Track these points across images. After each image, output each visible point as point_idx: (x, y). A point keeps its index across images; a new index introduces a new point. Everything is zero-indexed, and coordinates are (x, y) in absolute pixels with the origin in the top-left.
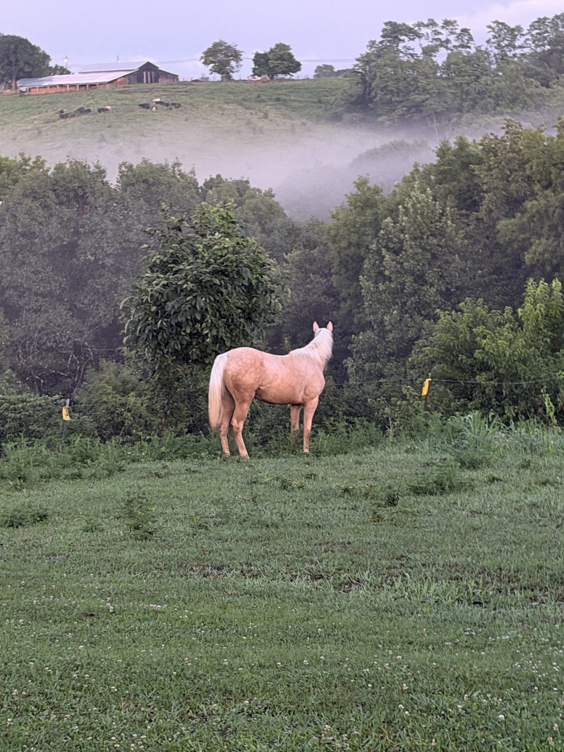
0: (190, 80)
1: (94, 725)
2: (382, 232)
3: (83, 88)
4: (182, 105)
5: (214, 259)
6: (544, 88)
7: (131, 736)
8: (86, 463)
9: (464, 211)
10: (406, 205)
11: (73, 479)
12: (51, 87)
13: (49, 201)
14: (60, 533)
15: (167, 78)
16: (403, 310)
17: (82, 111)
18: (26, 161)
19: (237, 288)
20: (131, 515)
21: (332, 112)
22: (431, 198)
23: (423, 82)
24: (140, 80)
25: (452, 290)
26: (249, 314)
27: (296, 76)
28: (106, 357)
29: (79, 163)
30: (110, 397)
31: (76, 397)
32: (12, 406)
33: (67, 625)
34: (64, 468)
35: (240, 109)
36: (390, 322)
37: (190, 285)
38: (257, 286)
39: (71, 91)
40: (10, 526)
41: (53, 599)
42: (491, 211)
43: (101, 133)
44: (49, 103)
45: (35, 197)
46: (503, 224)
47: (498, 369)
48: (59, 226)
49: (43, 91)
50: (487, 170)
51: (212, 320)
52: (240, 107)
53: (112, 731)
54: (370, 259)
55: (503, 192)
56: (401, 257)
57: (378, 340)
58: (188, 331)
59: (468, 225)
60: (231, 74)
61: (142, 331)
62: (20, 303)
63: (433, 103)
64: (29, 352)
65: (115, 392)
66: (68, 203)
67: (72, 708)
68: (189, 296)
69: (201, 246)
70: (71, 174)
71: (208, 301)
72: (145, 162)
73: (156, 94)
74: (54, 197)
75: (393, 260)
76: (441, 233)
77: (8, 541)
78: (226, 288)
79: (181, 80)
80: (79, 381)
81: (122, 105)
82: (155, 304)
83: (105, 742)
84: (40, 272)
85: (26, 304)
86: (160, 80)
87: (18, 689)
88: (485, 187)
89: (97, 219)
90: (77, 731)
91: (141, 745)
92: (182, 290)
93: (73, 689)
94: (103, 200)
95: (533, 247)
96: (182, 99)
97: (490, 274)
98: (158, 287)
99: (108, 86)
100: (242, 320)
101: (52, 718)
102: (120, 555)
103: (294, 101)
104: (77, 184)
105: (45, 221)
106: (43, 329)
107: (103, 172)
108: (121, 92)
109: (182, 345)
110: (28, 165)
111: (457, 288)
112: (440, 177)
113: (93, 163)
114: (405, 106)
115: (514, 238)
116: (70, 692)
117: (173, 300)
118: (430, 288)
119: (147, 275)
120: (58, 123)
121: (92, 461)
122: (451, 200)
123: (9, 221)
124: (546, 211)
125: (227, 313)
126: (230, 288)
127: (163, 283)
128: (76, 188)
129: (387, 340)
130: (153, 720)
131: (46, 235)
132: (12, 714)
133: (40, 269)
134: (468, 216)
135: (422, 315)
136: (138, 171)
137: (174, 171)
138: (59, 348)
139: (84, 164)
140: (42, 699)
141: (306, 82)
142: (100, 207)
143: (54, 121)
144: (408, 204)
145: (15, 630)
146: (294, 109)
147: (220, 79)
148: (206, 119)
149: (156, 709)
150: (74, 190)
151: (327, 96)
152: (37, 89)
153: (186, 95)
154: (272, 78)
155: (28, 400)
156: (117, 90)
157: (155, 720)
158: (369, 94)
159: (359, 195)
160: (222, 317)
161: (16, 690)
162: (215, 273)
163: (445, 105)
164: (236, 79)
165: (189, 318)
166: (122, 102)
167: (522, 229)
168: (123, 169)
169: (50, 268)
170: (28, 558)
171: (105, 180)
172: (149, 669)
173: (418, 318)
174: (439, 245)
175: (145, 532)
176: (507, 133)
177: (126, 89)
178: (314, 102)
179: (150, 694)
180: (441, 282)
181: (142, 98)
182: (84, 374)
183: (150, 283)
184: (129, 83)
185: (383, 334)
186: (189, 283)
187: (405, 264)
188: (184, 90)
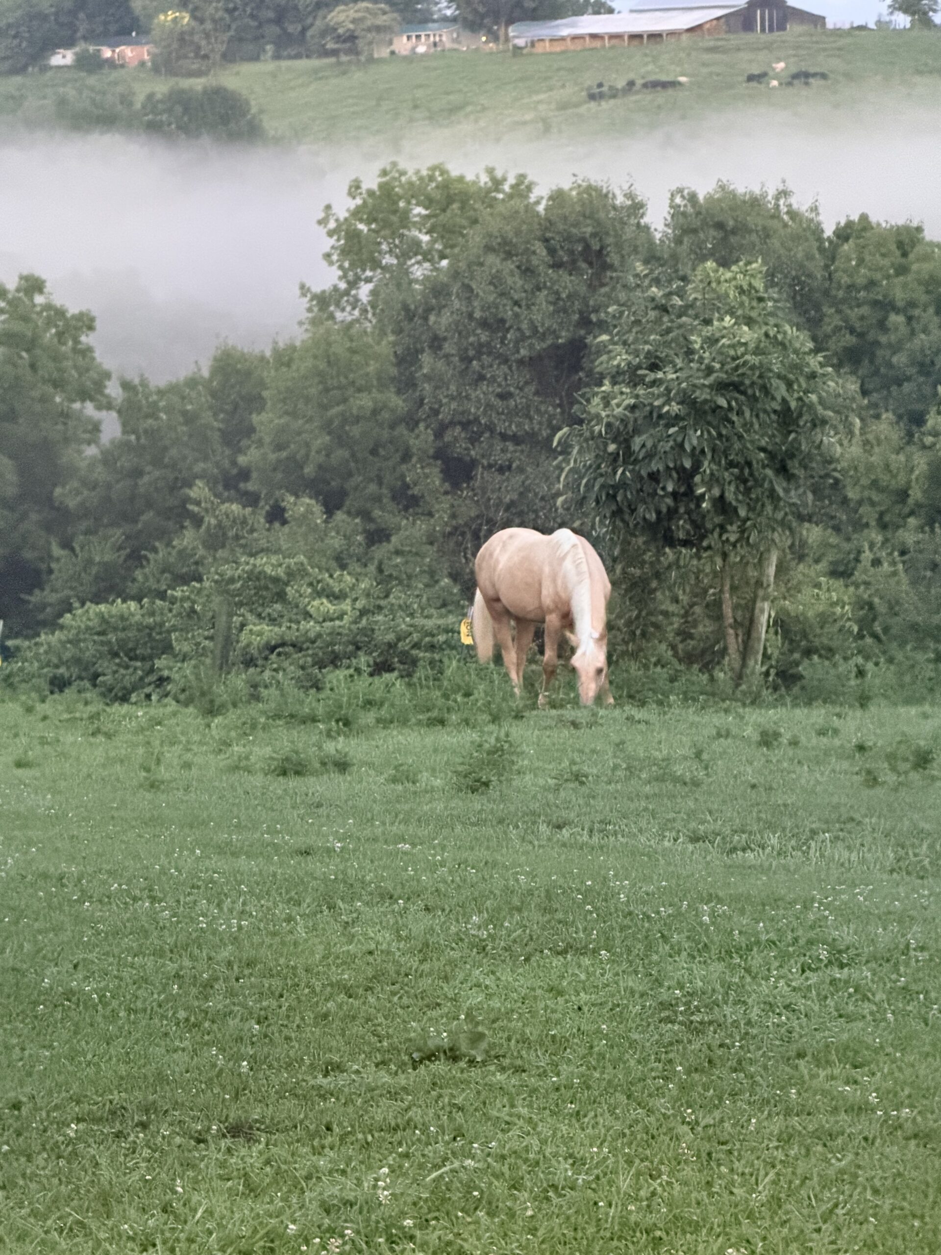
0: (847, 26)
3: (636, 42)
4: (830, 75)
5: (719, 363)
12: (575, 38)
13: (535, 261)
15: (803, 21)
18: (497, 184)
19: (761, 415)
24: (748, 25)
26: (782, 461)
37: (675, 407)
38: (799, 412)
39: (612, 48)
44: (570, 70)
48: (551, 308)
49: (558, 48)
51: (712, 470)
58: (670, 488)
60: (931, 14)
61: (589, 487)
62: (473, 453)
66: (572, 268)
68: (673, 426)
69: (699, 340)
71: (706, 436)
72: (723, 188)
73: (781, 53)
74: (544, 253)
78: (740, 413)
79: (830, 25)
81: (711, 74)
82: (614, 440)
85: (483, 456)
86: (788, 26)
92: (660, 416)
96: (831, 64)
98: (620, 409)
99: (684, 37)
100: (769, 472)
104: (589, 230)
105: (527, 298)
106: (512, 503)
109: (659, 513)
113: (621, 187)
117: (644, 432)
119: (604, 389)
120: (583, 109)
123: (458, 296)
125: (741, 460)
126: (747, 414)
127: (628, 402)
128: (588, 235)
131: (524, 326)
133: (512, 389)
136: (706, 206)
137: (777, 206)
139: (604, 191)
143: (577, 105)
147: (908, 26)
152: (547, 44)
153: (839, 56)
160: (731, 465)
162: (721, 387)
165: (671, 465)
166: (712, 68)
168: (678, 200)
177: (720, 43)
181: (750, 61)
183: (607, 404)
184: (728, 32)
186: (673, 403)
188: (834, 45)
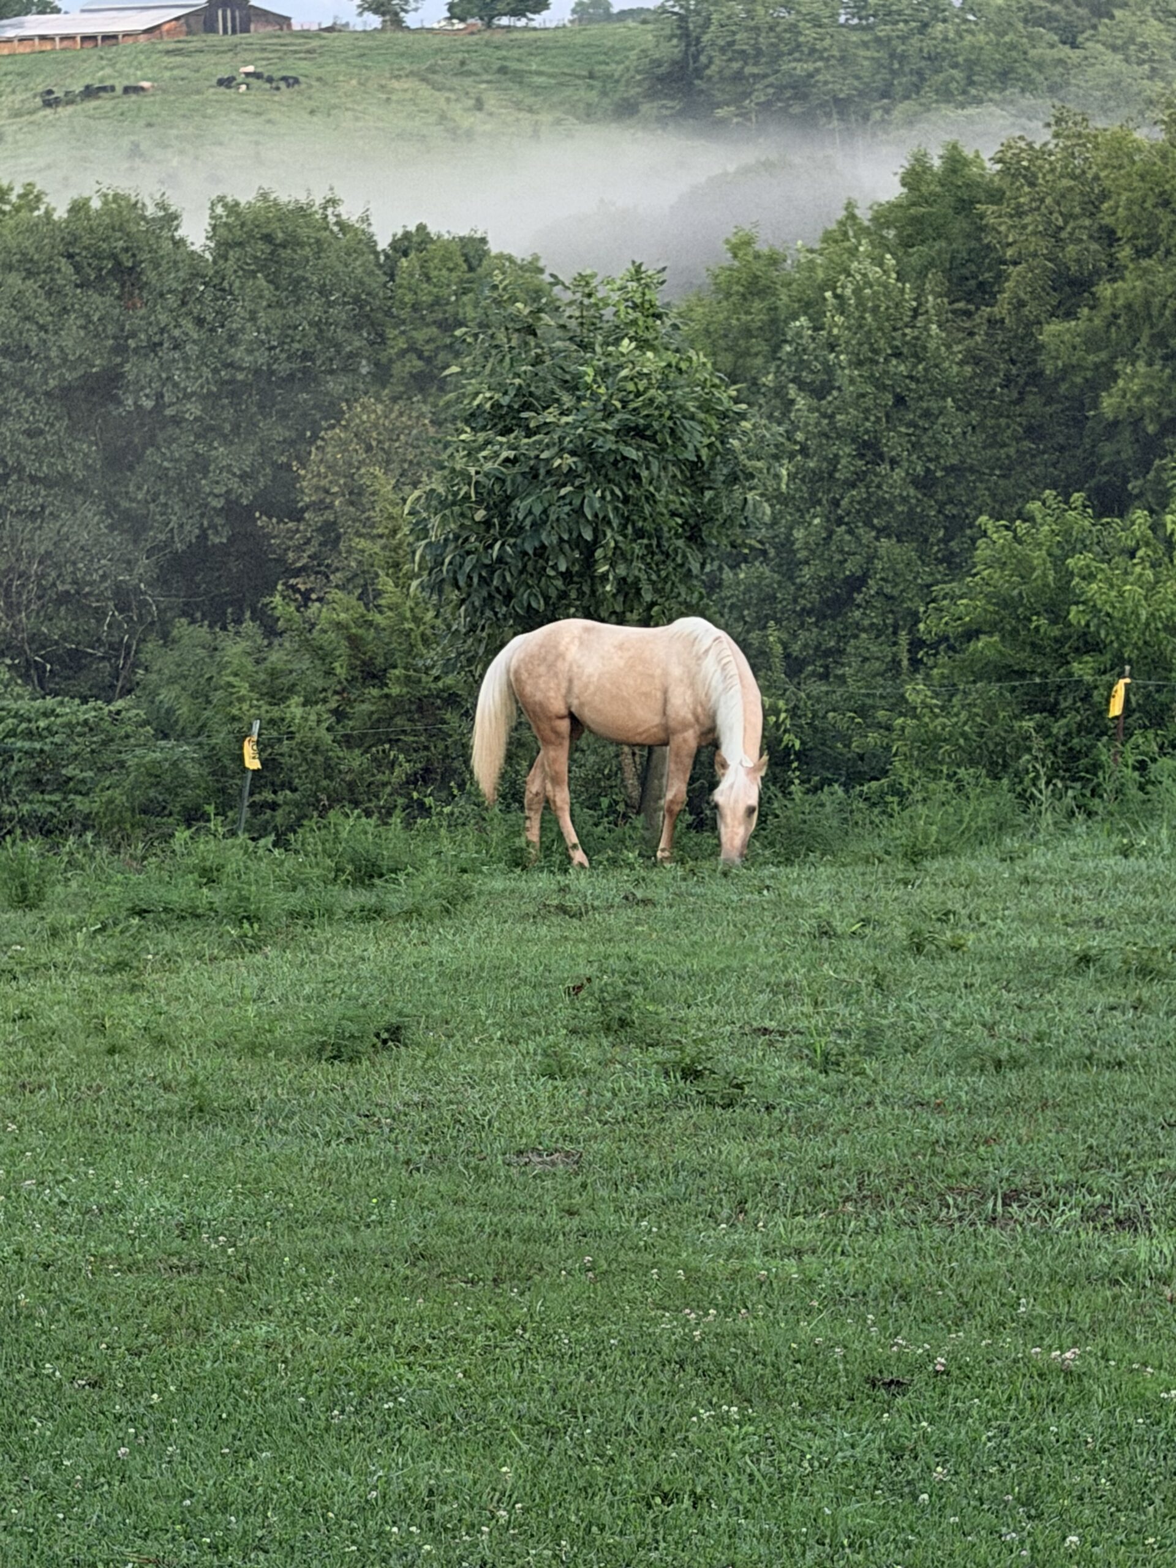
0: (315, 27)
2: (788, 348)
3: (89, 45)
4: (302, 79)
5: (621, 401)
6: (1067, 48)
9: (961, 305)
10: (839, 291)
12: (22, 40)
15: (268, 22)
16: (832, 517)
17: (90, 92)
19: (670, 467)
21: (617, 97)
22: (894, 275)
23: (809, 33)
24: (210, 27)
25: (939, 474)
26: (696, 527)
27: (539, 20)
29: (126, 198)
32: (24, 725)
35: (425, 91)
36: (807, 543)
37: (570, 460)
38: (713, 463)
39: (62, 49)
42: (1022, 304)
43: (132, 138)
44: (19, 74)
45: (28, 271)
46: (1052, 331)
47: (1119, 650)
49: (6, 50)
50: (1011, 216)
51: (616, 542)
52: (424, 85)
54: (761, 406)
55: (1050, 265)
56: (830, 403)
57: (779, 583)
58: (563, 568)
59: (971, 334)
60: (402, 14)
61: (455, 567)
63: (831, 80)
64: (19, 604)
66: (99, 284)
68: (564, 485)
69: (590, 372)
70: (108, 220)
71: (609, 498)
72: (264, 196)
73: (248, 56)
75: (811, 410)
76: (917, 352)
78: (648, 467)
79: (296, 27)
80: (128, 667)
81: (175, 78)
82: (484, 504)
84: (41, 432)
85: (11, 502)
86: (252, 27)
88: (1010, 253)
89: (164, 318)
92: (549, 473)
94: (176, 279)
95: (1121, 383)
96: (301, 67)
97: (1018, 440)
98: (493, 465)
99: (142, 38)
100: (680, 543)
103: (540, 73)
104: (121, 243)
106: (48, 553)
107: (174, 217)
108: (168, 52)
109: (547, 598)
110: (8, 202)
111: (950, 470)
112: (909, 230)
114: (771, 85)
115: (1074, 361)
117: (529, 494)
118: (892, 469)
119: (463, 437)
120: (38, 116)
122: (934, 280)
124: (1147, 304)
125: (650, 526)
126: (655, 468)
127: (505, 454)
129: (798, 581)
133: (41, 425)
134: (968, 314)
135: (873, 527)
136: (250, 217)
137: (325, 216)
138: (82, 596)
141: (560, 33)
142: (170, 292)
143: (31, 113)
144: (843, 287)
146: (537, 90)
147: (378, 26)
148: (353, 110)
150: (114, 256)
151: (607, 64)
153: (309, 60)
154: (489, 25)
155: (58, 710)
156: (160, 47)
158: (696, 58)
159: (737, 270)
160: (640, 534)
162: (625, 432)
163: (856, 83)
164: (413, 27)
165: (566, 537)
166: (176, 72)
167: (1092, 342)
168: (219, 210)
169: (61, 425)
171: (178, 234)
173: (867, 535)
174: (911, 377)
176: (1056, 135)
177: (180, 45)
178: (578, 77)
180: (914, 457)
181: (216, 65)
182: (136, 652)
183: (471, 456)
184: (189, 33)
185: (789, 567)
186: (566, 455)
187: (839, 417)
188: (304, 48)
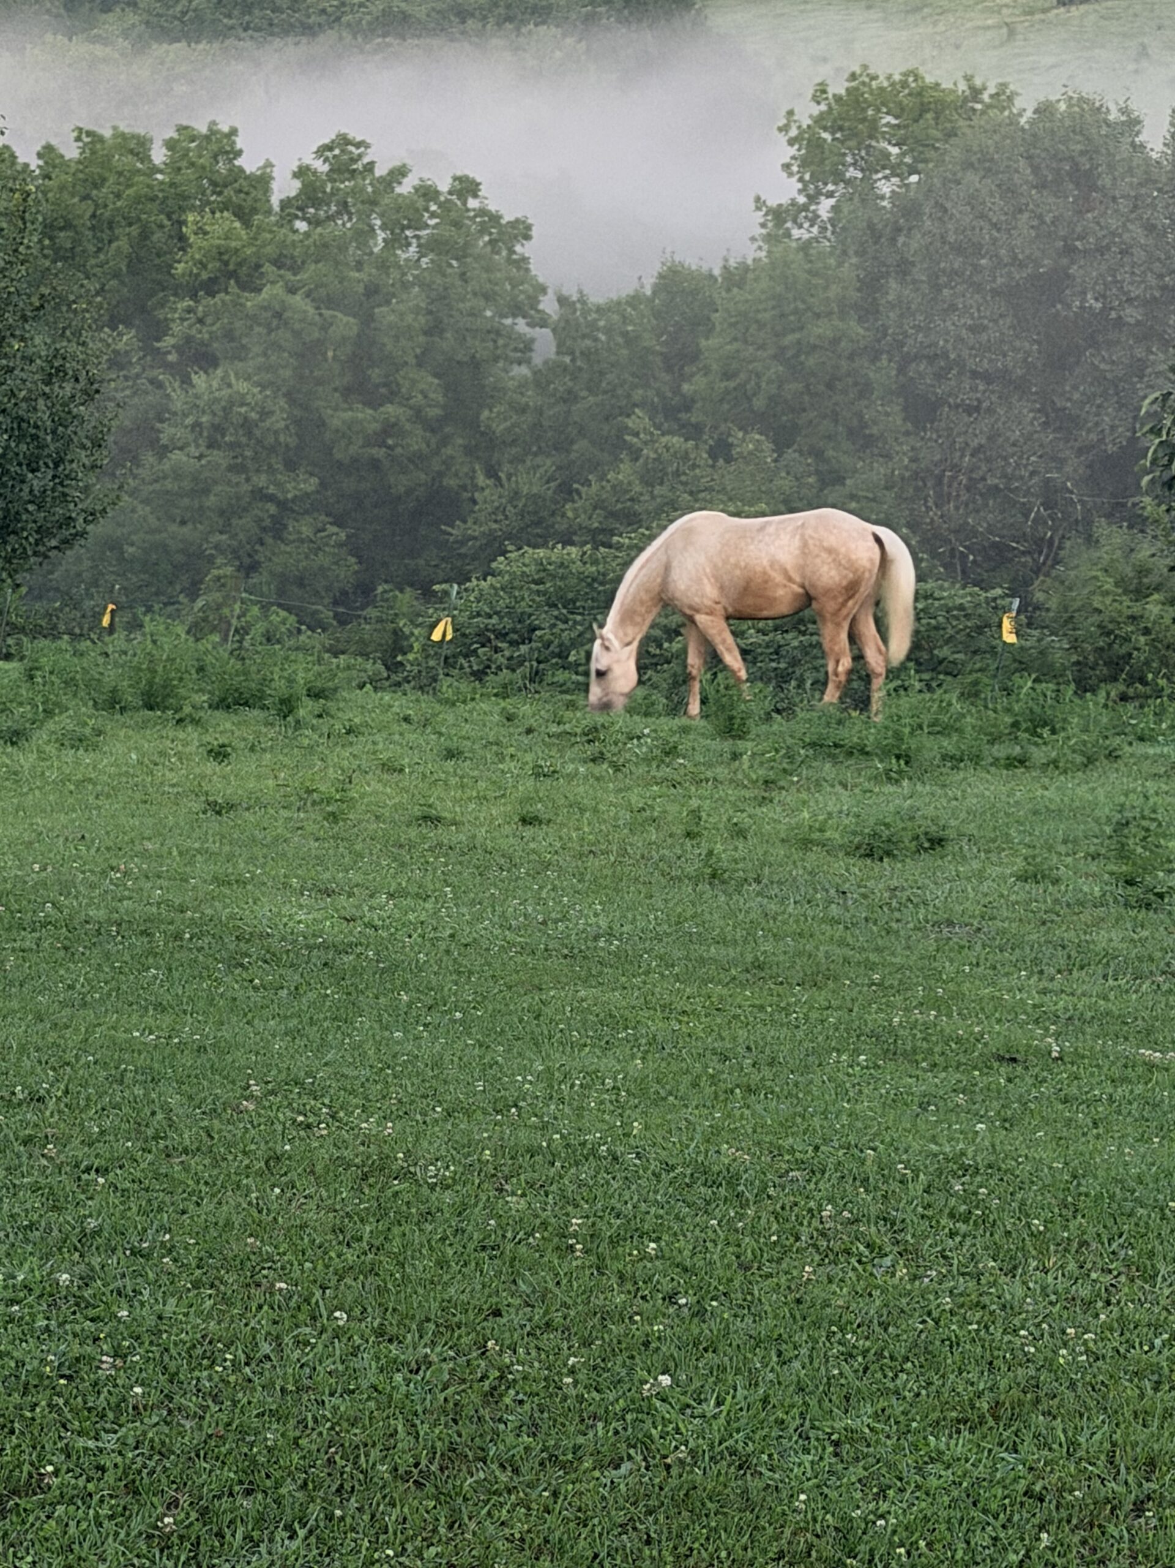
1: (985, 1300)
7: (1064, 1332)
8: (1040, 736)
11: (1008, 767)
13: (1017, 180)
14: (968, 879)
18: (976, 93)
20: (1123, 853)
28: (1109, 516)
29: (1088, 101)
30: (1108, 600)
31: (1039, 596)
33: (958, 1076)
34: (991, 742)
40: (867, 855)
41: (936, 1017)
45: (987, 170)
48: (1033, 233)
53: (1024, 1315)
62: (939, 391)
64: (950, 494)
65: (1120, 591)
66: (1056, 186)
67: (945, 1257)
70: (1068, 124)
74: (1028, 171)
77: (859, 887)
80: (1049, 563)
83: (1006, 1338)
84: (985, 328)
85: (950, 395)
87: (835, 1205)
89: (1114, 223)
90: (947, 1307)
91: (1081, 1354)
93: (952, 1215)
94: (1131, 183)
101: (898, 1274)
102: (1088, 937)
104: (1079, 147)
105: (1007, 221)
106: (979, 449)
107: (1138, 122)
110: (981, 102)
113: (1116, 102)
116: (943, 1222)
121: (1053, 731)
123: (930, 216)
128: (1076, 153)
130: (1114, 1301)
131: (1003, 252)
132: (817, 1258)
133: (986, 322)
138: (1011, 490)
139: (1097, 104)
140: (883, 1230)
142: (1123, 197)
145: (849, 1075)
149: (1123, 1279)
150: (1072, 158)
155: (936, 595)
157: (1119, 1302)
161: (829, 1207)
169: (1006, 322)
170: (894, 925)
171: (1139, 139)
172: (1118, 1191)
175: (1147, 892)
179: (1114, 1246)
182: (1059, 548)
